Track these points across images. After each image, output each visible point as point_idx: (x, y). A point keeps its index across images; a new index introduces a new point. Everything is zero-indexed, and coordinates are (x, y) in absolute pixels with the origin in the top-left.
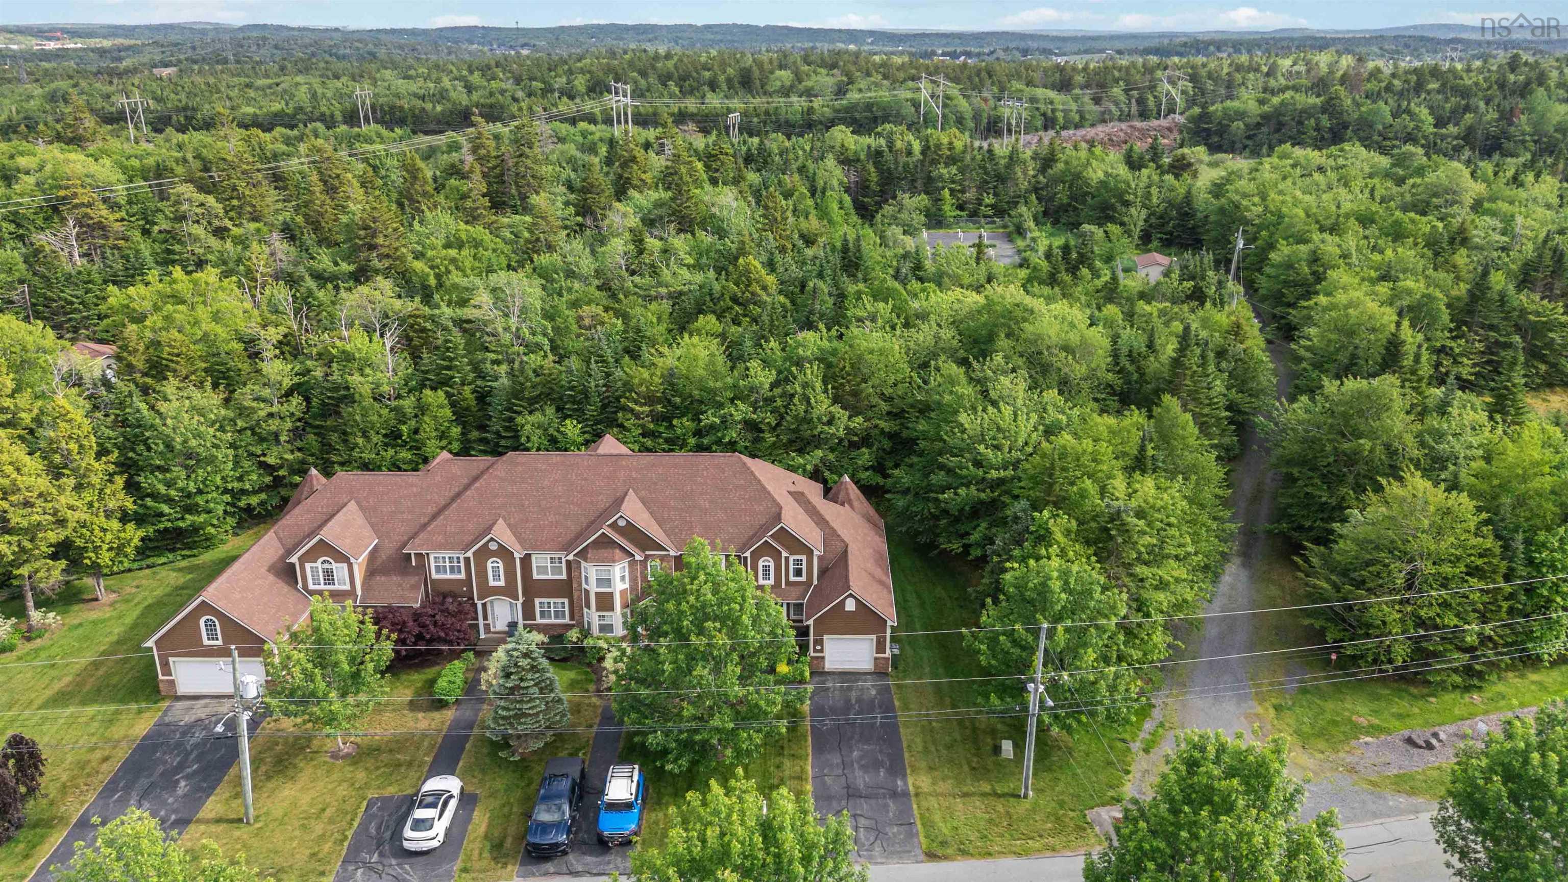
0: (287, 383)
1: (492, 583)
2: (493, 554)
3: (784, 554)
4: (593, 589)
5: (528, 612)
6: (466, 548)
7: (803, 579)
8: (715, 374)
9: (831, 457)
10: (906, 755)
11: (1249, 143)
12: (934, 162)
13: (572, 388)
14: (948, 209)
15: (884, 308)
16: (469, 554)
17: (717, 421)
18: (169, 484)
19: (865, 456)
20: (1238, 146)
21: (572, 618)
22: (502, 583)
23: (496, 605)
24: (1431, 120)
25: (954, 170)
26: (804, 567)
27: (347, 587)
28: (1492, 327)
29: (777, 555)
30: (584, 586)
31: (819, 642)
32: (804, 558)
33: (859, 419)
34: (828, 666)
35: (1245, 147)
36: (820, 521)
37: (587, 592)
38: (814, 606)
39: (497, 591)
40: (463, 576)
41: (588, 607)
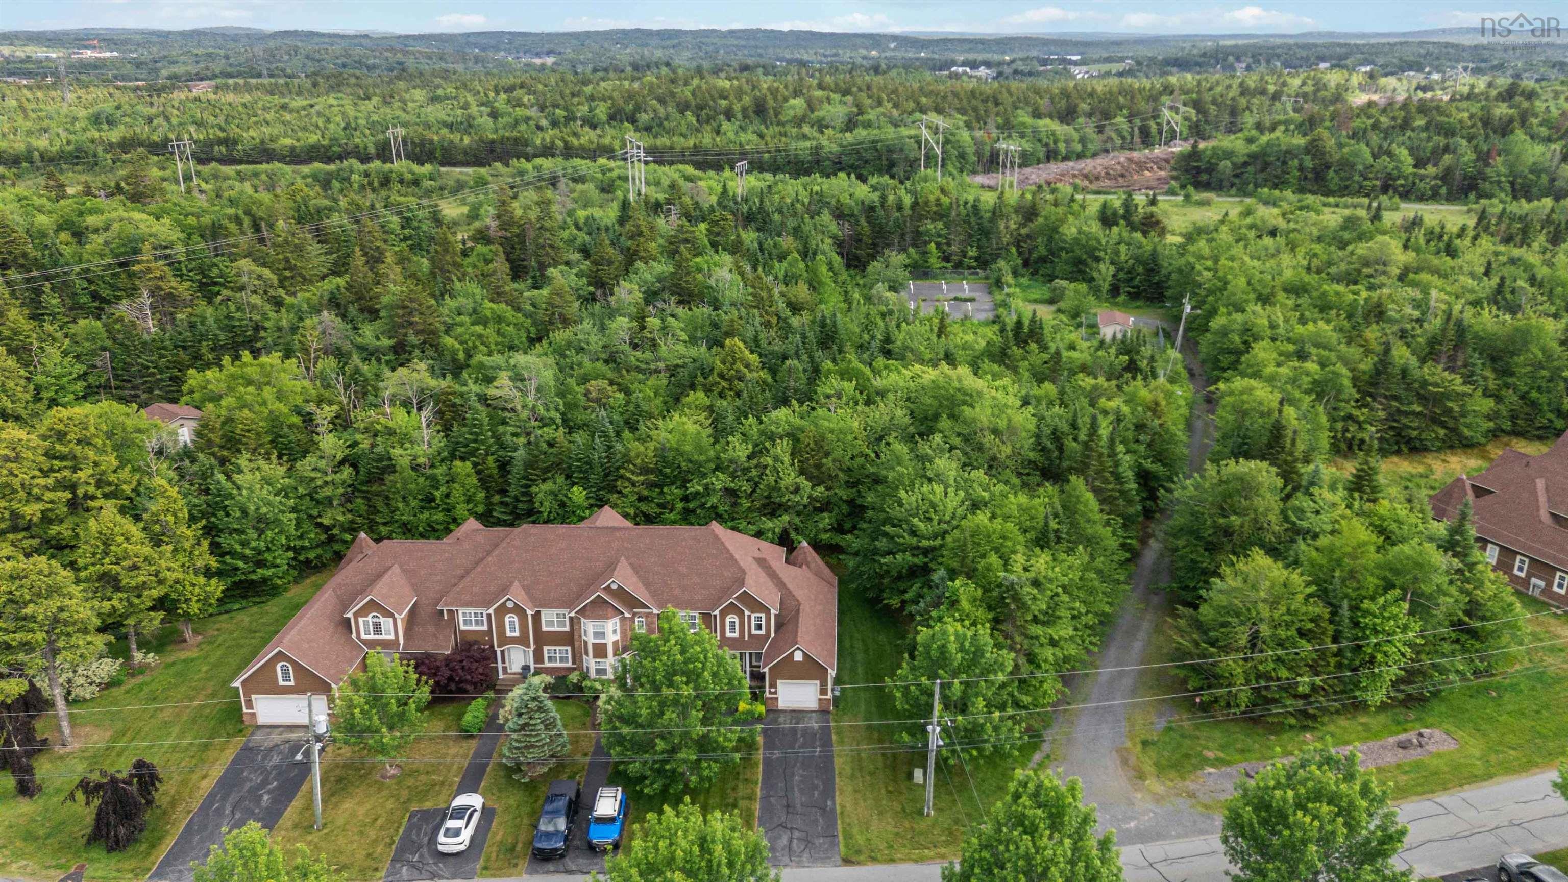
0: (340, 456)
1: (509, 634)
2: (510, 611)
3: (747, 613)
4: (591, 640)
5: (539, 657)
6: (488, 605)
7: (763, 632)
8: (700, 450)
9: (797, 520)
10: (837, 780)
11: (1237, 181)
12: (921, 218)
13: (579, 460)
14: (934, 261)
15: (849, 387)
16: (491, 611)
17: (700, 489)
18: (244, 544)
19: (826, 520)
20: (1226, 183)
21: (574, 662)
23: (513, 652)
24: (1410, 160)
25: (940, 225)
26: (763, 623)
27: (392, 637)
28: (1395, 398)
29: (741, 614)
30: (584, 637)
31: (773, 685)
32: (763, 615)
33: (821, 489)
34: (782, 705)
35: (1232, 185)
36: (780, 584)
37: (586, 643)
38: (770, 656)
39: (513, 641)
40: (485, 628)
41: (587, 653)
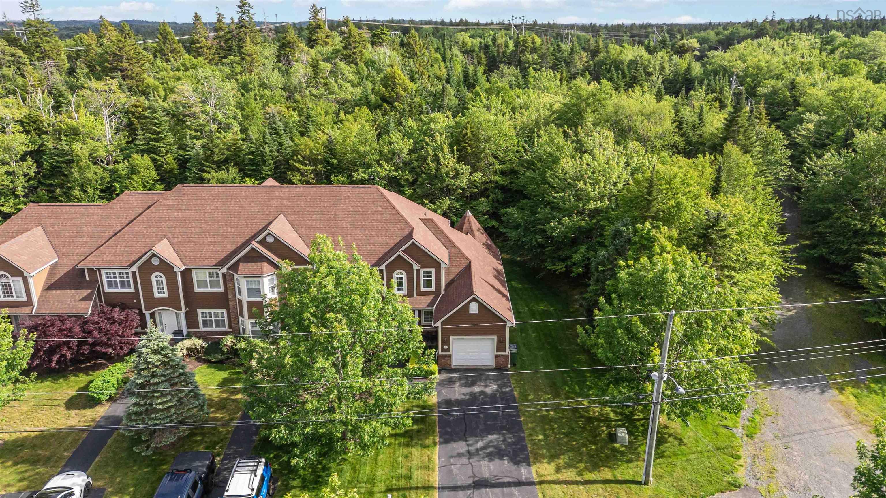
0: (22, 149)
1: (157, 295)
2: (157, 269)
3: (416, 266)
4: (245, 298)
5: (192, 321)
6: (131, 265)
7: (433, 289)
9: (457, 205)
10: (529, 444)
12: (523, 52)
13: (251, 153)
16: (135, 269)
21: (230, 327)
22: (166, 295)
23: (164, 315)
26: (433, 279)
27: (24, 299)
29: (408, 268)
30: (238, 296)
31: (446, 342)
32: (433, 270)
34: (455, 363)
37: (240, 301)
38: (441, 311)
39: (162, 302)
40: (132, 290)
41: (242, 315)
